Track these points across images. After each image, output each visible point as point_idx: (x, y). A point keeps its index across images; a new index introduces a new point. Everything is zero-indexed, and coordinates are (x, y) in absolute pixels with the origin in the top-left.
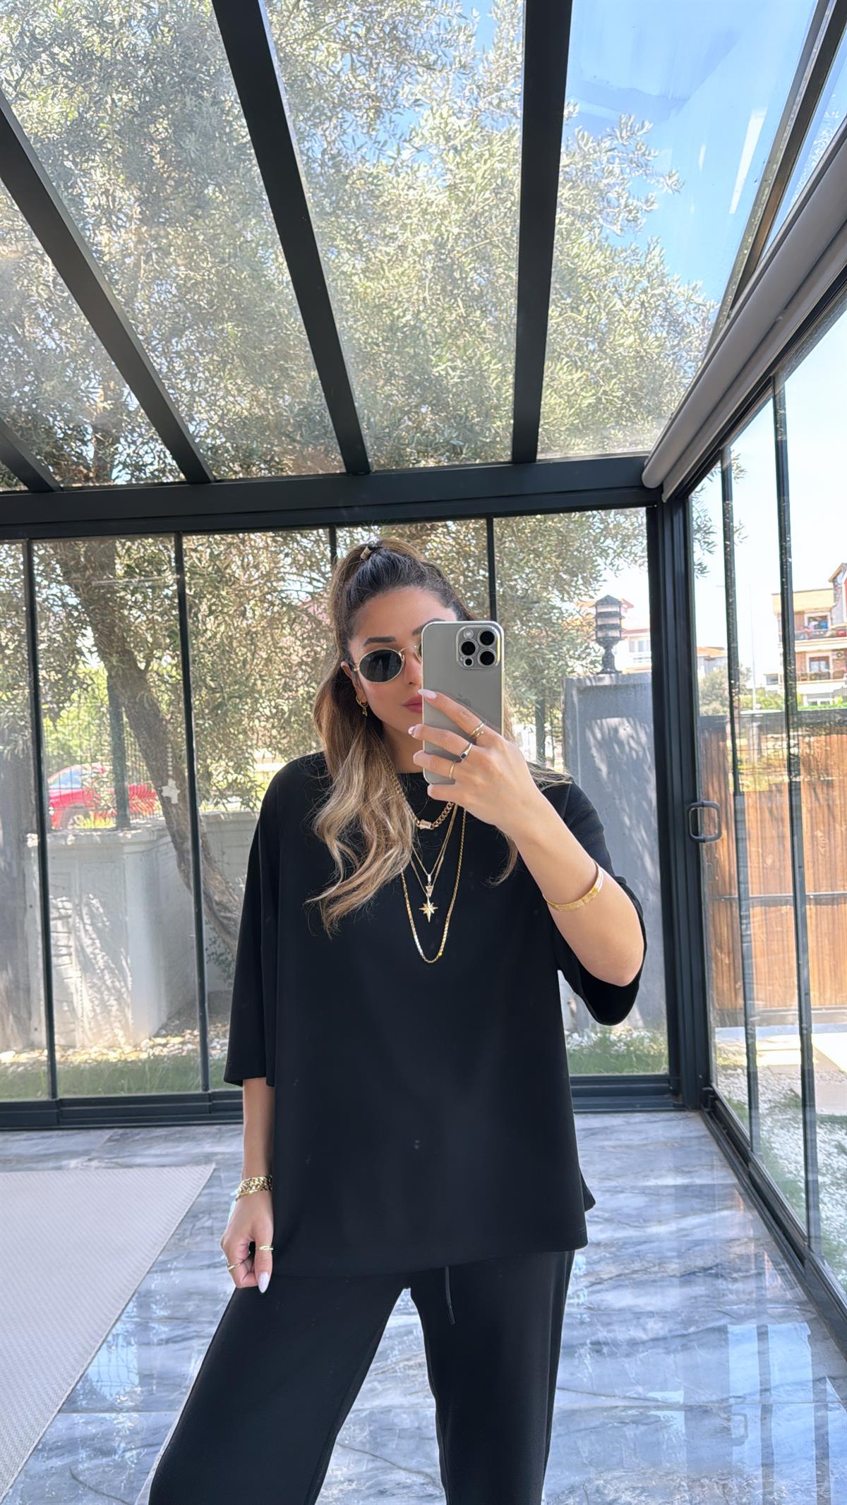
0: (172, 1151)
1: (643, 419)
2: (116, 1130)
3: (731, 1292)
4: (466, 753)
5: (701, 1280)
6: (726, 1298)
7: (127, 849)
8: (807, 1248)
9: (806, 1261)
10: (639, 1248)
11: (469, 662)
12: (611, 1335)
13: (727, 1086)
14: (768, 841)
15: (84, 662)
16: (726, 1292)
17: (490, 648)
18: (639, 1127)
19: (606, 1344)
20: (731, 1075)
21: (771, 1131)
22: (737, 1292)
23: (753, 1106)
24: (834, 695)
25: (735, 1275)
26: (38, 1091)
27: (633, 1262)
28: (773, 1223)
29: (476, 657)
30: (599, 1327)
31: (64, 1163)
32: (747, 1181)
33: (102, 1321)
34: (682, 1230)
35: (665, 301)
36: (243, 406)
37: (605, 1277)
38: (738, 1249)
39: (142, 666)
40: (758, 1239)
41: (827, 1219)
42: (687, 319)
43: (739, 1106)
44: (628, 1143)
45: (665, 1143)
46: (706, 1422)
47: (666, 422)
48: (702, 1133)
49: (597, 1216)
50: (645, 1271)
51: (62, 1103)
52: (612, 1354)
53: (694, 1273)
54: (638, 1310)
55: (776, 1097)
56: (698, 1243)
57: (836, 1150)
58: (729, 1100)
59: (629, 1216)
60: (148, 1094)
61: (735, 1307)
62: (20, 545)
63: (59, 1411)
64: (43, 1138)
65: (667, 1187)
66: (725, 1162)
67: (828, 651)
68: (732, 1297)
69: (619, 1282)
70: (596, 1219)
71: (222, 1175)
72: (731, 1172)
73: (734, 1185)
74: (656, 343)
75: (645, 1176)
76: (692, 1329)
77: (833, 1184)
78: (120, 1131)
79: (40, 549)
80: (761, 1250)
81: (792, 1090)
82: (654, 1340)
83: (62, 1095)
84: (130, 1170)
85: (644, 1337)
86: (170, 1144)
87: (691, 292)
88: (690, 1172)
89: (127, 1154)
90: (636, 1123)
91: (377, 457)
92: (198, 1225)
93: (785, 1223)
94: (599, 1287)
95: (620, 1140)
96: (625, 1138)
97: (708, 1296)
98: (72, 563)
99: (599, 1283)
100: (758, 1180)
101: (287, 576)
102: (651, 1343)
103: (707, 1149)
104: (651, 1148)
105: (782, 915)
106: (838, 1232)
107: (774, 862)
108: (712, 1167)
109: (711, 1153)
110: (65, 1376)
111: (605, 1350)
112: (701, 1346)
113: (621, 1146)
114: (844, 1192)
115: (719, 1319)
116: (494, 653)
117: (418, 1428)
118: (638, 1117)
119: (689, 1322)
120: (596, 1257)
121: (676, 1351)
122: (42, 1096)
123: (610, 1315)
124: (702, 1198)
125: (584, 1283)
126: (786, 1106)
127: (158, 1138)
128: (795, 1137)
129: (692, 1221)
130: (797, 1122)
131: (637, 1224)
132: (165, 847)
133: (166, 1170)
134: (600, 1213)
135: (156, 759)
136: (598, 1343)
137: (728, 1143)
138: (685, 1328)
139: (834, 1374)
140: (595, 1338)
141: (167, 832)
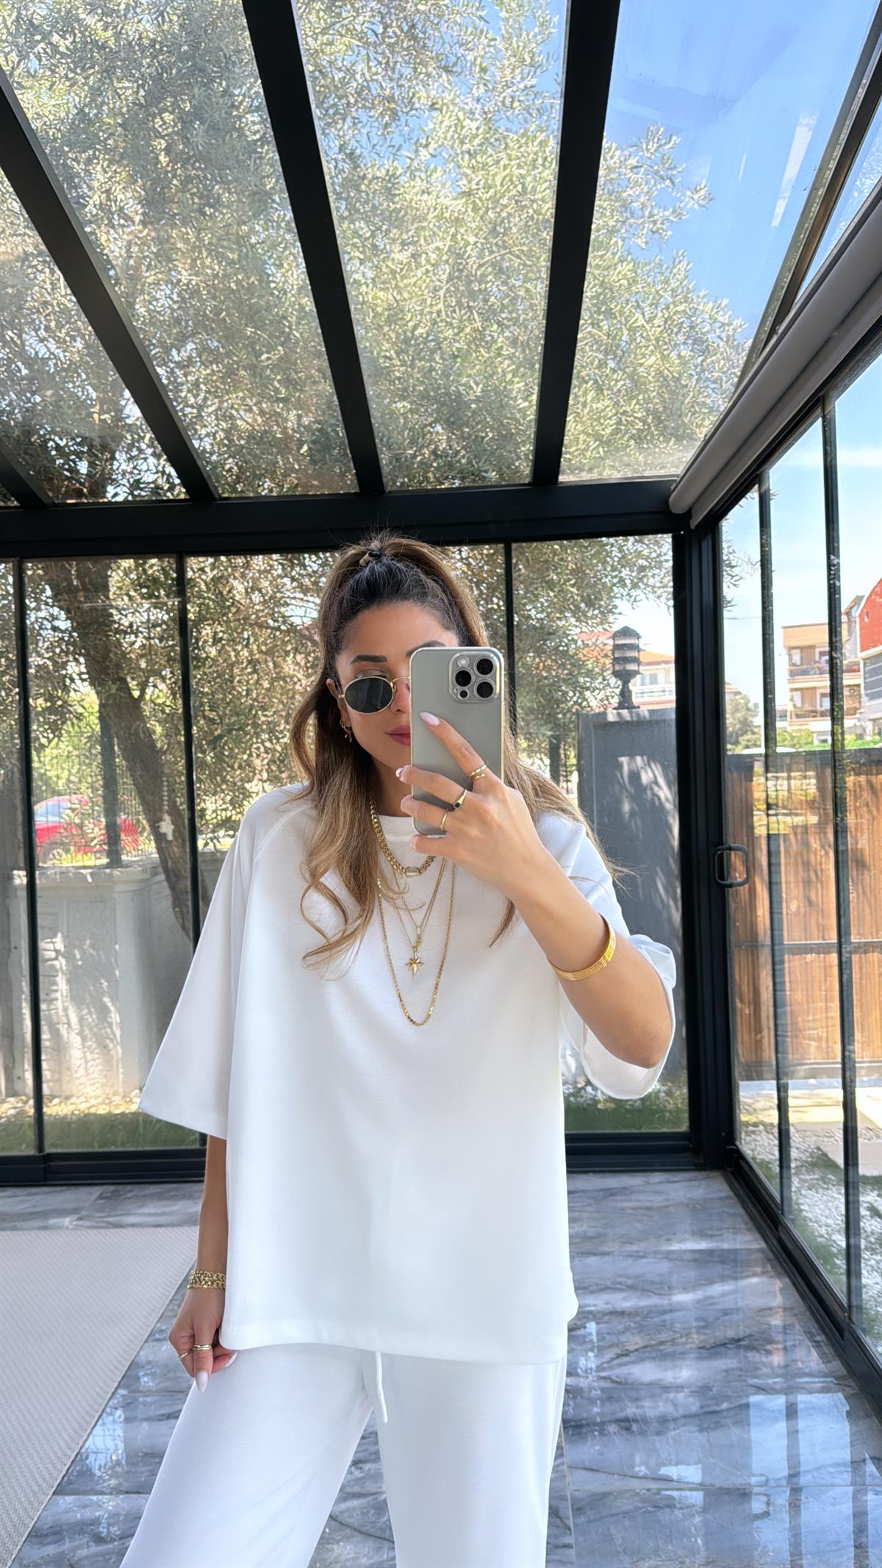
0: (167, 1209)
1: (667, 441)
2: (106, 1187)
3: (765, 1365)
4: (460, 801)
5: (731, 1352)
6: (760, 1372)
7: (119, 888)
8: (847, 1320)
9: (846, 1333)
10: (667, 1317)
11: (464, 694)
12: (640, 1411)
13: (750, 1143)
14: (792, 885)
15: (75, 691)
16: (760, 1365)
17: (488, 678)
18: (658, 1188)
19: (635, 1421)
20: (754, 1132)
21: (799, 1190)
22: (772, 1365)
23: (784, 1165)
25: (768, 1347)
26: (21, 1144)
27: (660, 1333)
28: (807, 1290)
29: (472, 689)
30: (627, 1402)
31: (52, 1222)
34: (709, 1298)
35: (689, 318)
36: (247, 420)
37: (632, 1348)
38: (768, 1320)
39: (136, 694)
40: (791, 1309)
41: (866, 1287)
42: (713, 338)
43: (764, 1164)
44: (648, 1204)
45: (687, 1205)
47: (697, 445)
48: (723, 1195)
49: (620, 1283)
50: (673, 1341)
51: (51, 1157)
52: (642, 1433)
53: (724, 1345)
54: (665, 1383)
55: (803, 1156)
56: (726, 1312)
57: (868, 1213)
58: (754, 1159)
59: (652, 1282)
60: (140, 1149)
61: (771, 1381)
62: (10, 565)
63: (54, 1494)
64: (30, 1194)
65: (689, 1252)
66: (751, 1225)
68: (766, 1370)
69: (645, 1353)
70: (619, 1286)
72: (758, 1235)
73: (761, 1251)
74: (679, 362)
75: (667, 1240)
76: (725, 1406)
77: (868, 1249)
78: (112, 1188)
79: (31, 569)
80: (794, 1320)
81: (818, 1148)
82: (685, 1417)
83: (48, 1150)
84: (123, 1230)
85: (676, 1414)
86: (165, 1203)
87: (716, 310)
88: (712, 1236)
89: (119, 1213)
90: (656, 1183)
91: (393, 477)
93: (820, 1291)
94: (625, 1359)
95: (640, 1201)
96: (644, 1199)
97: (740, 1370)
98: (65, 584)
99: (626, 1355)
102: (682, 1420)
103: (731, 1211)
104: (672, 1209)
105: (807, 963)
106: (875, 1300)
107: (799, 907)
108: (736, 1231)
109: (735, 1215)
110: (60, 1454)
111: (635, 1427)
112: (734, 1423)
113: (641, 1208)
114: (879, 1258)
115: (751, 1395)
116: (492, 683)
118: (657, 1178)
119: (722, 1397)
120: (621, 1327)
121: (708, 1429)
122: (28, 1150)
123: (637, 1390)
124: (729, 1264)
125: (609, 1355)
126: (813, 1165)
127: (152, 1196)
128: (825, 1198)
129: (717, 1289)
130: (825, 1183)
131: (662, 1292)
132: (158, 886)
133: (162, 1230)
134: (623, 1280)
135: (153, 794)
136: (627, 1420)
137: (754, 1205)
138: (718, 1405)
139: (878, 1455)
140: (622, 1415)
141: (160, 870)
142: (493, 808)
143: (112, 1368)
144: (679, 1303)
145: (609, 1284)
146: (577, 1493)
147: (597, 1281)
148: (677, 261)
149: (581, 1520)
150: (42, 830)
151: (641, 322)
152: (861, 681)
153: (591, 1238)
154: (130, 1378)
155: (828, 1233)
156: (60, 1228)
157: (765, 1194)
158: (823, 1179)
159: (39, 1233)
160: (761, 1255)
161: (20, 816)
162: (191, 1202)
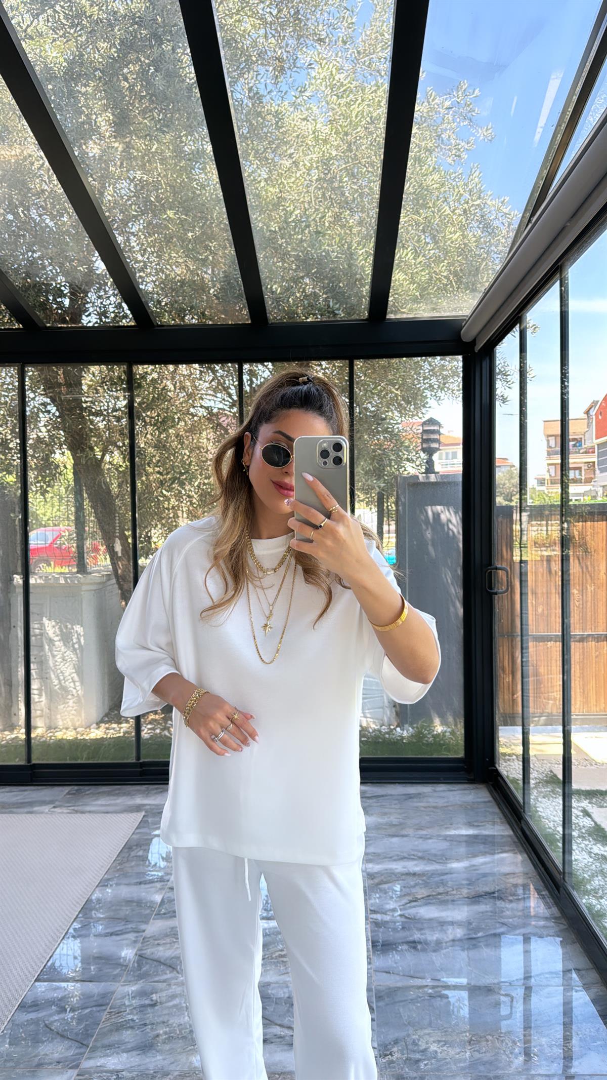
0: (113, 802)
1: (462, 292)
2: (73, 787)
3: (508, 910)
4: (322, 525)
5: (486, 901)
6: (504, 914)
7: (84, 588)
8: (562, 880)
9: (561, 889)
10: (442, 877)
11: (325, 463)
12: (423, 936)
13: (505, 767)
14: (540, 595)
16: (504, 910)
17: (339, 454)
18: (443, 794)
19: (420, 943)
20: (509, 760)
21: (536, 799)
22: (512, 909)
23: (526, 781)
24: (584, 495)
25: (511, 898)
26: (17, 757)
27: (438, 888)
28: (538, 862)
29: (330, 460)
30: (415, 931)
31: (36, 809)
32: (520, 833)
33: (65, 919)
34: (474, 866)
35: (482, 209)
36: (178, 272)
37: (419, 897)
38: (513, 881)
39: (99, 454)
40: (527, 874)
41: (576, 860)
42: (496, 223)
43: (515, 781)
44: (435, 804)
45: (461, 806)
46: (490, 997)
47: (479, 296)
48: (486, 800)
49: (413, 855)
50: (447, 893)
51: (35, 766)
52: (424, 950)
53: (481, 896)
54: (441, 920)
55: (540, 776)
56: (485, 875)
57: (581, 814)
58: (508, 777)
59: (435, 855)
61: (511, 920)
62: (16, 368)
63: (36, 981)
64: (20, 791)
65: (463, 835)
66: (504, 820)
67: (581, 463)
68: (508, 913)
69: (428, 900)
70: (412, 857)
71: (150, 820)
72: (508, 827)
73: (510, 836)
74: (474, 239)
75: (446, 828)
76: (480, 934)
77: (579, 837)
78: (76, 788)
79: (31, 371)
80: (529, 881)
81: (551, 771)
82: (453, 941)
83: (34, 762)
84: (83, 815)
85: (446, 939)
86: (112, 798)
87: (500, 204)
88: (478, 826)
89: (81, 804)
90: (440, 791)
91: (274, 314)
92: (133, 854)
93: (546, 862)
94: (413, 904)
95: (429, 802)
96: (432, 801)
97: (491, 912)
99: (415, 901)
100: (528, 833)
101: (204, 396)
102: (451, 943)
103: (490, 810)
104: (450, 808)
105: (548, 648)
106: (583, 870)
107: (543, 610)
108: (494, 823)
109: (493, 813)
110: (39, 956)
111: (419, 947)
112: (487, 945)
113: (430, 807)
114: (588, 843)
115: (499, 928)
116: (342, 457)
117: (289, 997)
118: (442, 787)
119: (479, 929)
120: (412, 883)
121: (468, 949)
122: (20, 761)
123: (422, 923)
124: (487, 844)
125: (405, 900)
126: (547, 782)
127: (103, 793)
128: (554, 804)
129: (480, 860)
130: (554, 794)
131: (441, 861)
132: (111, 587)
133: (109, 815)
134: (415, 853)
135: (109, 524)
136: (414, 942)
137: (506, 807)
138: (475, 934)
139: (579, 967)
140: (411, 939)
141: (113, 577)
142: (341, 530)
143: (74, 903)
144: (452, 868)
145: (405, 855)
146: (379, 987)
147: (399, 853)
148: (474, 170)
149: (381, 1004)
150: (34, 550)
151: (448, 212)
152: (595, 460)
153: (395, 825)
154: (87, 908)
155: (554, 826)
156: (42, 813)
157: (513, 799)
158: (553, 791)
159: (27, 816)
160: (509, 839)
161: (19, 538)
162: (129, 797)
